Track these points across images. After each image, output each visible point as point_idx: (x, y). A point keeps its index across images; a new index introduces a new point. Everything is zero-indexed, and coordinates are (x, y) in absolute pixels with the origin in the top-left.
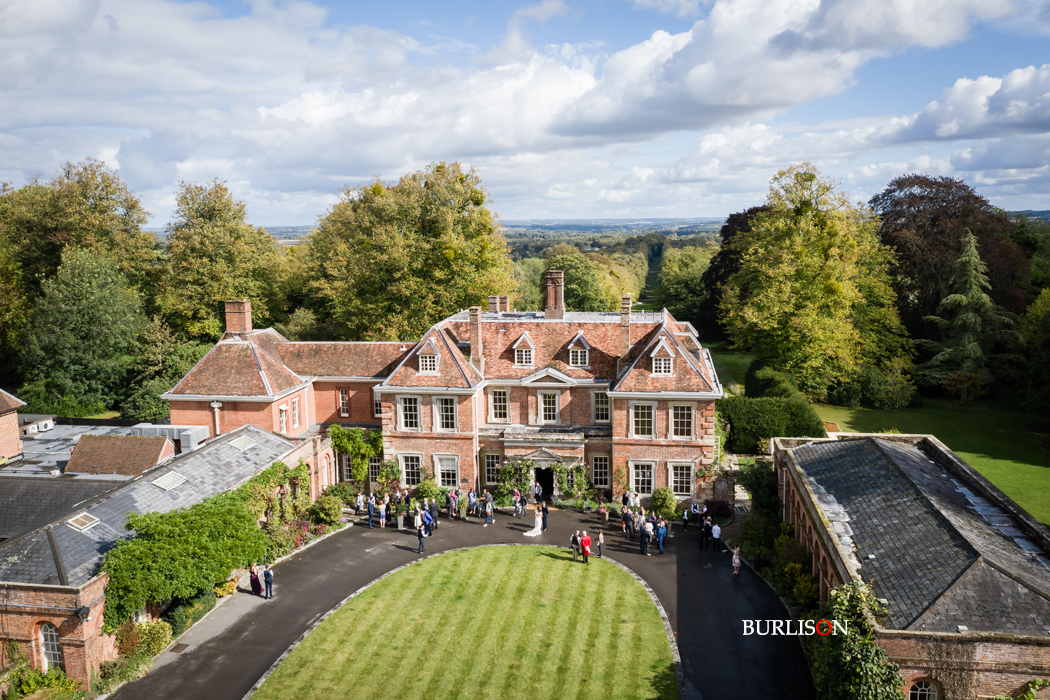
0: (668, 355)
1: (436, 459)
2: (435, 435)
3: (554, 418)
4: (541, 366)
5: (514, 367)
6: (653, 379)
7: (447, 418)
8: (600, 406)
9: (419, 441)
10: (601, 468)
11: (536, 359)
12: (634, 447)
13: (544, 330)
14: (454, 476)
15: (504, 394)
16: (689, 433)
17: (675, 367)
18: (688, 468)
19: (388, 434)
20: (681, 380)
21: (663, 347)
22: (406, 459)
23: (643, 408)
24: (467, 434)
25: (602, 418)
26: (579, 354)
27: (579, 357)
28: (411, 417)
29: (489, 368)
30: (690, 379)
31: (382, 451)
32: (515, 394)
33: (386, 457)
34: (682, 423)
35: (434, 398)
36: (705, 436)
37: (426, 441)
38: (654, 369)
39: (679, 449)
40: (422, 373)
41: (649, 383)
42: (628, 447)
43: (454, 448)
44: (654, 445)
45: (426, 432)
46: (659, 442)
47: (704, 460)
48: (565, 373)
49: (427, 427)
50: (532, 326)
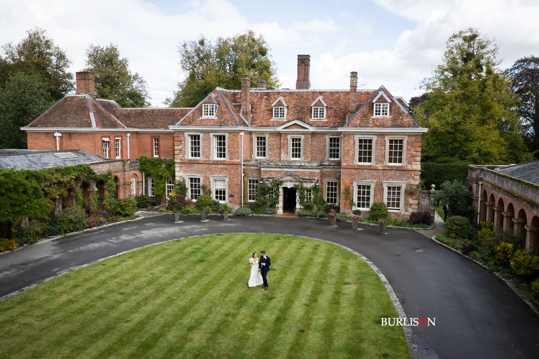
0: (386, 101)
1: (211, 179)
2: (212, 162)
3: (299, 157)
4: (291, 119)
5: (272, 120)
6: (374, 119)
7: (221, 150)
8: (333, 148)
9: (200, 166)
10: (332, 191)
11: (288, 114)
12: (358, 171)
13: (295, 96)
14: (224, 193)
15: (264, 138)
16: (400, 161)
17: (390, 111)
18: (399, 188)
19: (179, 161)
20: (395, 120)
21: (382, 96)
22: (191, 179)
23: (366, 141)
24: (235, 161)
25: (334, 157)
26: (319, 110)
27: (319, 113)
28: (195, 150)
29: (254, 121)
30: (403, 119)
31: (174, 174)
32: (271, 139)
33: (177, 178)
34: (396, 153)
35: (211, 135)
36: (413, 163)
37: (205, 166)
38: (374, 112)
39: (393, 173)
40: (204, 117)
41: (371, 122)
42: (353, 171)
43: (225, 171)
44: (373, 170)
45: (205, 160)
46: (377, 167)
47: (412, 182)
48: (308, 123)
49: (207, 156)
50: (286, 94)
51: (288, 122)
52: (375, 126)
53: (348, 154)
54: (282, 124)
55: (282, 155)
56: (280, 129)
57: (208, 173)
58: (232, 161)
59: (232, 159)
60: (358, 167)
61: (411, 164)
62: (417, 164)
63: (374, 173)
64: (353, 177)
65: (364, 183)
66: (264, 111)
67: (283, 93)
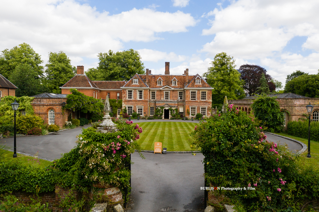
0: (200, 79)
1: (137, 107)
2: (137, 101)
3: (168, 99)
5: (157, 86)
7: (140, 96)
8: (180, 96)
9: (132, 102)
11: (163, 84)
13: (165, 77)
14: (142, 112)
16: (205, 99)
17: (201, 82)
18: (205, 108)
19: (124, 100)
20: (203, 85)
28: (130, 96)
31: (122, 105)
32: (157, 92)
34: (204, 96)
35: (137, 90)
38: (196, 83)
39: (203, 103)
40: (134, 84)
41: (195, 86)
43: (142, 103)
45: (134, 100)
46: (198, 101)
47: (209, 106)
48: (171, 87)
49: (135, 98)
50: (161, 76)
51: (163, 86)
52: (197, 87)
53: (188, 97)
54: (162, 87)
55: (162, 99)
56: (161, 89)
57: (135, 105)
59: (145, 99)
60: (191, 101)
61: (209, 100)
62: (211, 100)
63: (197, 103)
64: (190, 105)
65: (193, 107)
66: (153, 82)
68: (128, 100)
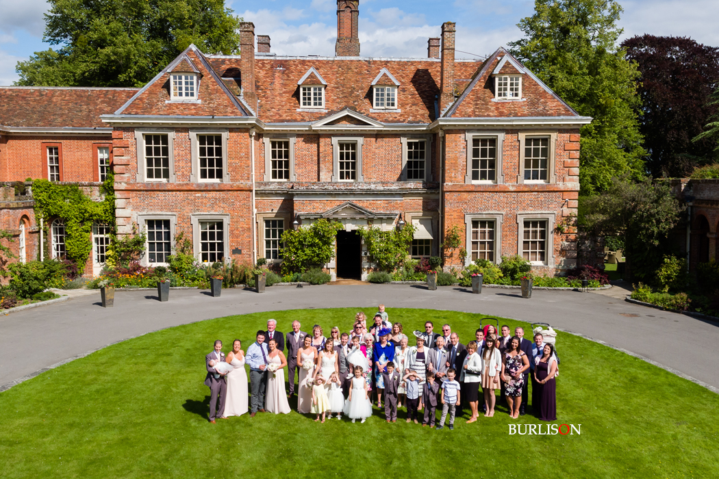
0: (516, 72)
1: (194, 221)
2: (194, 187)
3: (354, 177)
4: (335, 109)
5: (298, 110)
6: (497, 103)
7: (211, 164)
8: (413, 160)
9: (170, 195)
11: (327, 101)
12: (473, 195)
13: (335, 66)
15: (287, 145)
16: (544, 176)
17: (523, 90)
18: (544, 223)
19: (123, 186)
20: (534, 104)
21: (508, 63)
22: (150, 223)
23: (484, 142)
24: (243, 183)
26: (385, 92)
27: (385, 97)
28: (158, 164)
29: (264, 111)
30: (546, 102)
31: (114, 213)
32: (300, 145)
33: (120, 221)
34: (536, 162)
35: (193, 135)
36: (567, 178)
37: (181, 195)
38: (497, 92)
39: (533, 195)
40: (174, 98)
41: (493, 108)
42: (465, 195)
43: (222, 205)
44: (500, 192)
45: (181, 182)
46: (506, 188)
47: (567, 211)
48: (368, 115)
49: (183, 175)
50: (319, 65)
51: (329, 114)
52: (501, 114)
53: (455, 165)
54: (321, 118)
55: (324, 176)
56: (318, 126)
57: (187, 209)
58: (238, 183)
59: (237, 180)
60: (473, 189)
61: (564, 180)
62: (573, 180)
63: (502, 198)
64: (465, 206)
65: (484, 216)
66: (280, 94)
67: (313, 62)
68: (148, 184)
